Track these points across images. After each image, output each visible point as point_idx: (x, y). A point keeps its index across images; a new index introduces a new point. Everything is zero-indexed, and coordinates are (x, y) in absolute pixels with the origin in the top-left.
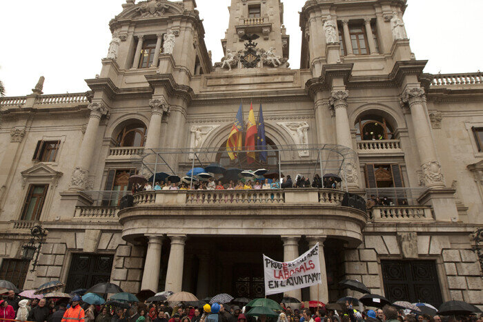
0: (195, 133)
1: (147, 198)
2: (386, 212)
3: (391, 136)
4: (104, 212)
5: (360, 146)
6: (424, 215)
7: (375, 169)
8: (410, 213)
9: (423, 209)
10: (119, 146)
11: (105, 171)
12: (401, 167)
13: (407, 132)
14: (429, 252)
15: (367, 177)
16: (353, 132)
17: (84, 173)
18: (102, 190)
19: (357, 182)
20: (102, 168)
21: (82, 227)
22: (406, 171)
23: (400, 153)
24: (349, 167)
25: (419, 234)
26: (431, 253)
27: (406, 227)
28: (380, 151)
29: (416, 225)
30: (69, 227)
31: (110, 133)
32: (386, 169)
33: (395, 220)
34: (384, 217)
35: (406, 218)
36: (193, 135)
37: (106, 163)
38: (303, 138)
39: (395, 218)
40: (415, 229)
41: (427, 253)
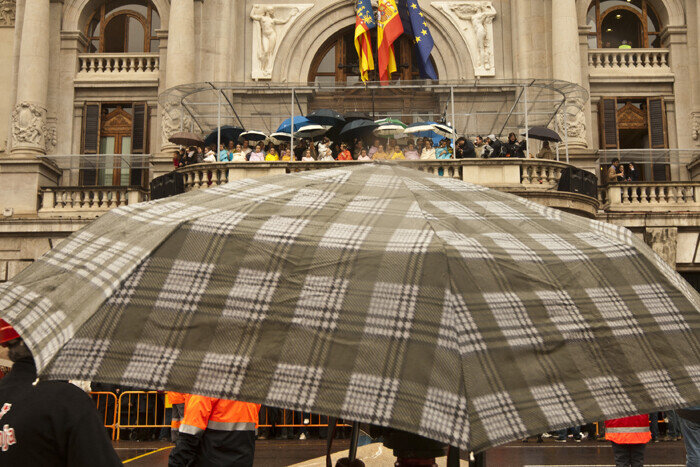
0: (260, 21)
1: (210, 176)
2: (630, 193)
3: (654, 38)
4: (87, 198)
5: (595, 59)
6: (694, 197)
7: (618, 106)
8: (671, 194)
9: (694, 187)
10: (93, 50)
11: (76, 108)
12: (666, 103)
13: (685, 33)
14: (694, 259)
15: (603, 123)
16: (583, 33)
17: (40, 115)
18: (77, 154)
19: (583, 136)
20: (68, 101)
21: (65, 228)
22: (674, 111)
23: (667, 77)
24: (572, 109)
25: (682, 229)
26: (697, 261)
27: (662, 218)
28: (630, 70)
29: (678, 215)
30: (35, 228)
31: (73, 23)
32: (638, 105)
33: (644, 206)
34: (627, 202)
35: (663, 202)
36: (256, 26)
37: (77, 90)
38: (485, 38)
39: (645, 202)
40: (676, 222)
41: (691, 261)
